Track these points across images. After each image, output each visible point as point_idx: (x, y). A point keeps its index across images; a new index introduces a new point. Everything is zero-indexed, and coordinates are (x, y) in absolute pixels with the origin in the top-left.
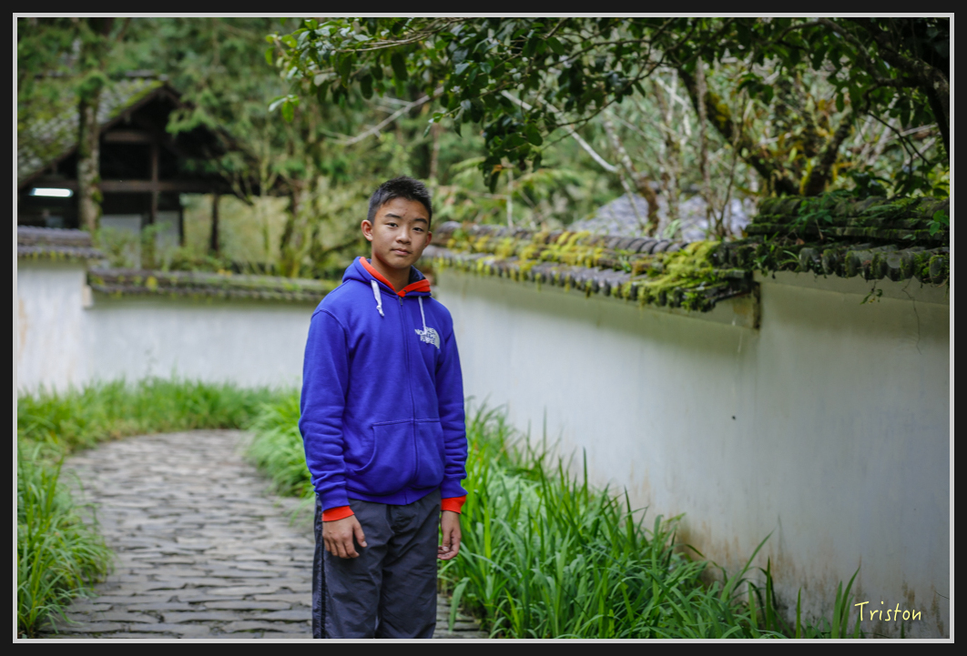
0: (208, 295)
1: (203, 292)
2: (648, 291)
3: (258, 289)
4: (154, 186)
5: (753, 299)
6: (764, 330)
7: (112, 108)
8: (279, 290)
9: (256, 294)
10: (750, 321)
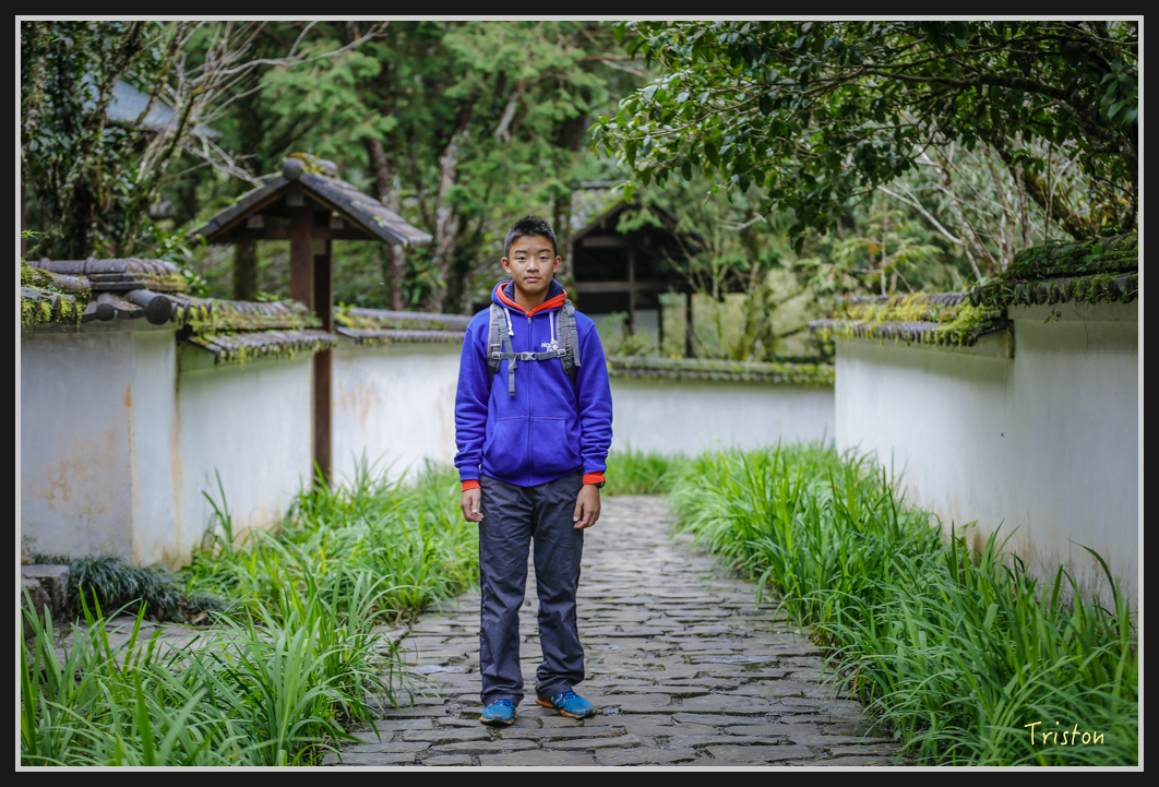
0: (660, 377)
1: (655, 374)
2: (939, 334)
3: (707, 371)
4: (630, 286)
5: (1009, 334)
6: (1016, 359)
7: (589, 216)
8: (727, 372)
9: (705, 376)
10: (1007, 353)
